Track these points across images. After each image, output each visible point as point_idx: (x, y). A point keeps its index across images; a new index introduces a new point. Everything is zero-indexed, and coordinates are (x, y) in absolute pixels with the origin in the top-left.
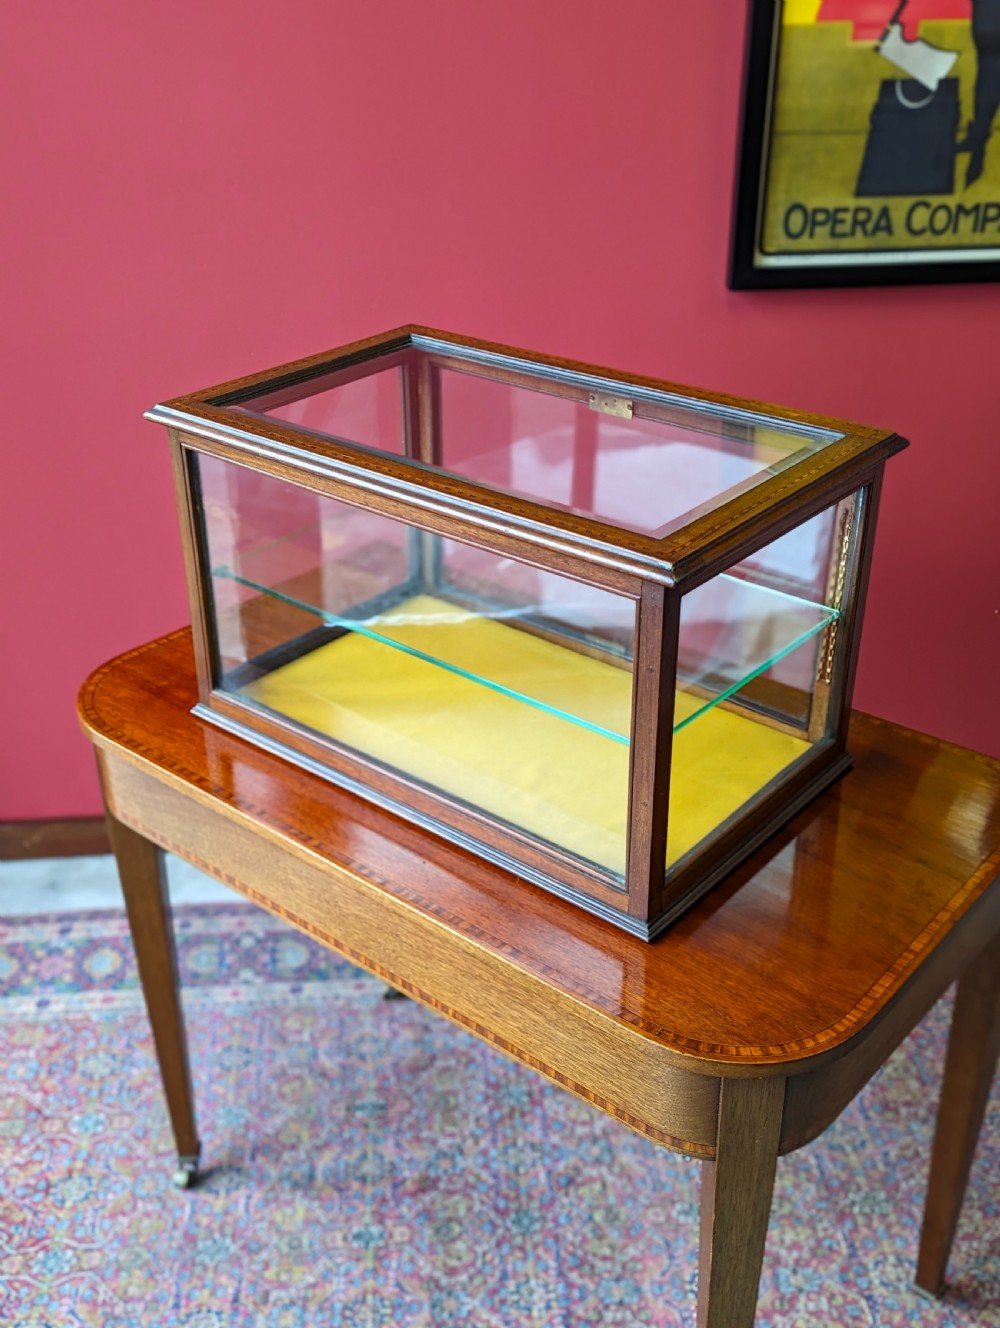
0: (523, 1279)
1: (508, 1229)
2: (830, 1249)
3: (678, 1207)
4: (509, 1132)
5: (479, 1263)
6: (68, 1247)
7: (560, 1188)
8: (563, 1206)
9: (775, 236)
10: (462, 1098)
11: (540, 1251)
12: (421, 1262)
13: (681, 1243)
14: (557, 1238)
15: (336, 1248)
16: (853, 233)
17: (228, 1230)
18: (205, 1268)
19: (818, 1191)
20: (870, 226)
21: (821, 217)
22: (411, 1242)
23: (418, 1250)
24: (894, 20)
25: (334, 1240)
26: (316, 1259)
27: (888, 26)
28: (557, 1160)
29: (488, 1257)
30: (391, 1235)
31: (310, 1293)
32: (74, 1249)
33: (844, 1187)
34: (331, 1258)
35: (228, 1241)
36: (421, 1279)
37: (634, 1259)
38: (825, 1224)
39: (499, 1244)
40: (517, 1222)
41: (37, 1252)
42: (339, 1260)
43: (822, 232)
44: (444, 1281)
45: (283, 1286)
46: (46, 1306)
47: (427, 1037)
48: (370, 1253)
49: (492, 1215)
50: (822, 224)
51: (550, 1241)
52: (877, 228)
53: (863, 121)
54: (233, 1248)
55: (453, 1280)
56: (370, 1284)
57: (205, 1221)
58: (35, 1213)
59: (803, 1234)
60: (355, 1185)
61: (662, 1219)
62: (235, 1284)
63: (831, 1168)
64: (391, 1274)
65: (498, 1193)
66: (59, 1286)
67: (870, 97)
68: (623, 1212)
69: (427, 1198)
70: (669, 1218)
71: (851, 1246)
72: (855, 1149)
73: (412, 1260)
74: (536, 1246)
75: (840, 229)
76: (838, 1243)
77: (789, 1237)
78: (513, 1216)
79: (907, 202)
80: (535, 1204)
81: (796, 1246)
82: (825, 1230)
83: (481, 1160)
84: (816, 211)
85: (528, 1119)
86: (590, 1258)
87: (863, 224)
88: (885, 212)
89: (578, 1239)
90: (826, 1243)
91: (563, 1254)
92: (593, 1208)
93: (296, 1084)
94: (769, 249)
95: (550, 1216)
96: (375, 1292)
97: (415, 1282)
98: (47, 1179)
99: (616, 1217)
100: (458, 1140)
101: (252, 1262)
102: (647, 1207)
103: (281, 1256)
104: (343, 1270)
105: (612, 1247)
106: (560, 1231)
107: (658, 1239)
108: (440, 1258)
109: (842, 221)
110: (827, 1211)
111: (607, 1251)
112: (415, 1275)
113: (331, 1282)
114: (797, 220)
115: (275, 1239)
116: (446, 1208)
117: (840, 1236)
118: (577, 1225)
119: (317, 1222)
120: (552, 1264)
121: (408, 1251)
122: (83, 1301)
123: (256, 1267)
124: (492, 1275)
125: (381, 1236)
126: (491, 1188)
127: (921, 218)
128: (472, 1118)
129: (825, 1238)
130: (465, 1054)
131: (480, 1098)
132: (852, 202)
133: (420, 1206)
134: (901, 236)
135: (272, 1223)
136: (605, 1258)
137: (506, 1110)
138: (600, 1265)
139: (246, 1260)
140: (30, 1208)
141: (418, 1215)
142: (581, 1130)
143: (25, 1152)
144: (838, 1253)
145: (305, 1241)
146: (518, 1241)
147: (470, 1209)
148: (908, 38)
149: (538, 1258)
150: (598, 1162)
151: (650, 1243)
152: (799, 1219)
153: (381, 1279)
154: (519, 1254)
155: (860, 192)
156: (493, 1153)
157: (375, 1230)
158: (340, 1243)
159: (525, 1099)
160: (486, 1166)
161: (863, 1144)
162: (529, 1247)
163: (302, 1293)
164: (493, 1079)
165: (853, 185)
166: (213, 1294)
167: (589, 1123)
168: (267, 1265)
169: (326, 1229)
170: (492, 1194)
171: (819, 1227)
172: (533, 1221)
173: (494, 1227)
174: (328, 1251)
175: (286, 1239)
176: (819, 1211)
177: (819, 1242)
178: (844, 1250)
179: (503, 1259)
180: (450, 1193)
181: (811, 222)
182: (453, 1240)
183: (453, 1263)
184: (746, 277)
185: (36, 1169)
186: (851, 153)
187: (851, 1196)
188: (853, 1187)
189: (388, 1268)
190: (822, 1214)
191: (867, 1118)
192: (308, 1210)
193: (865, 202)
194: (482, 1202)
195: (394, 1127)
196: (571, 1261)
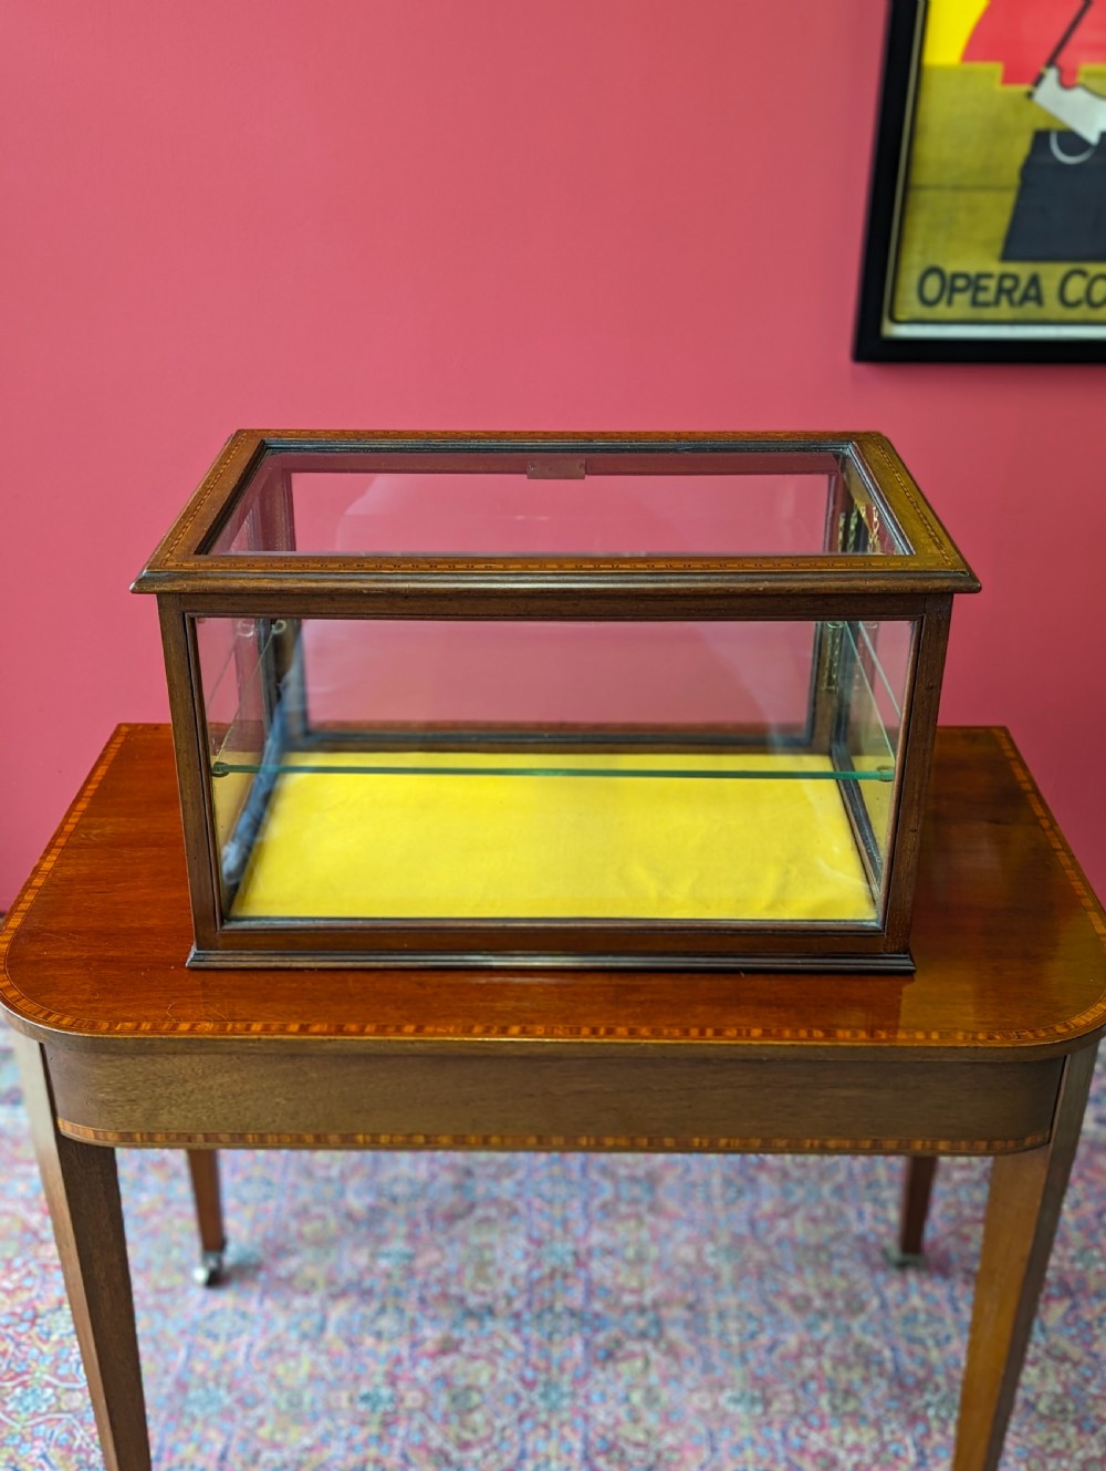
0: (541, 1460)
1: (532, 1403)
2: (897, 1455)
3: (728, 1393)
4: (547, 1295)
5: (496, 1439)
6: (48, 1384)
7: (596, 1361)
8: (597, 1382)
9: (908, 303)
10: (499, 1253)
11: (567, 1431)
12: (432, 1431)
13: (726, 1434)
14: (587, 1418)
15: (339, 1409)
16: (997, 302)
17: (224, 1380)
18: (194, 1420)
19: (890, 1388)
20: (1017, 295)
21: (960, 283)
22: (423, 1409)
23: (430, 1418)
24: (1051, 62)
25: (338, 1399)
26: (316, 1418)
27: (1043, 69)
28: (596, 1330)
29: (508, 1432)
30: (402, 1400)
31: (305, 1457)
32: (55, 1387)
33: (920, 1386)
34: (333, 1420)
35: (222, 1392)
36: (429, 1451)
37: (672, 1449)
38: (894, 1426)
39: (521, 1419)
40: (544, 1396)
41: (14, 1387)
42: (342, 1422)
43: (962, 300)
44: (455, 1455)
45: (276, 1446)
46: (17, 1447)
47: (469, 1183)
48: (376, 1418)
49: (518, 1386)
50: (962, 290)
51: (579, 1421)
52: (1025, 298)
53: (1012, 176)
54: (228, 1400)
55: (464, 1455)
56: (373, 1451)
57: (199, 1367)
58: (18, 1345)
59: (867, 1436)
60: (369, 1341)
61: (707, 1405)
62: (224, 1439)
63: (908, 1364)
64: (397, 1443)
65: (527, 1363)
66: (32, 1426)
67: (1021, 148)
68: (665, 1395)
69: (447, 1361)
70: (716, 1405)
71: (921, 1453)
72: (938, 1344)
73: (422, 1429)
74: (562, 1425)
75: (982, 297)
76: (906, 1449)
77: (851, 1438)
78: (540, 1389)
79: (1061, 269)
80: (566, 1378)
81: (857, 1448)
82: (893, 1432)
83: (511, 1324)
84: (955, 276)
85: (570, 1281)
86: (622, 1444)
87: (1009, 292)
88: (1035, 280)
89: (610, 1421)
90: (892, 1448)
91: (592, 1436)
92: (631, 1387)
93: (318, 1225)
94: (900, 316)
95: (581, 1391)
96: (377, 1461)
97: (423, 1454)
98: (34, 1309)
99: (656, 1400)
100: (488, 1300)
101: (245, 1417)
102: (692, 1391)
103: (279, 1413)
104: (344, 1433)
105: (648, 1433)
106: (591, 1410)
107: (701, 1429)
108: (454, 1429)
109: (985, 289)
110: (897, 1411)
111: (641, 1437)
112: (424, 1446)
113: (329, 1446)
114: (933, 286)
115: (274, 1394)
116: (465, 1375)
117: (909, 1441)
118: (611, 1403)
119: (323, 1378)
120: (578, 1445)
121: (419, 1418)
122: (58, 1445)
123: (250, 1423)
124: (509, 1453)
125: (391, 1400)
126: (520, 1355)
127: (1076, 288)
128: (507, 1276)
129: (892, 1441)
130: (509, 1204)
131: (518, 1254)
132: (996, 267)
133: (437, 1370)
134: (1052, 307)
135: (273, 1376)
136: (638, 1445)
137: (546, 1270)
138: (632, 1452)
139: (239, 1414)
140: (12, 1339)
141: (435, 1379)
142: (628, 1299)
143: (15, 1276)
144: (905, 1460)
145: (307, 1397)
146: (543, 1417)
147: (493, 1378)
148: (1066, 82)
149: (563, 1438)
150: (643, 1336)
151: (691, 1432)
152: (864, 1418)
153: (385, 1449)
154: (542, 1432)
155: (1007, 255)
156: (527, 1316)
157: (385, 1392)
158: (344, 1403)
159: (569, 1260)
160: (517, 1331)
161: (948, 1339)
162: (554, 1425)
163: (296, 1456)
164: (536, 1234)
165: (998, 248)
166: (199, 1448)
167: (639, 1291)
168: (261, 1422)
169: (331, 1387)
170: (520, 1362)
171: (887, 1429)
172: (562, 1395)
173: (518, 1398)
174: (330, 1412)
175: (286, 1395)
176: (888, 1410)
177: (884, 1446)
178: (912, 1456)
179: (524, 1436)
180: (473, 1357)
181: (950, 286)
182: (471, 1411)
183: (467, 1436)
184: (873, 348)
185: (24, 1296)
186: (997, 213)
187: (928, 1397)
188: (931, 1386)
189: (394, 1436)
190: (891, 1415)
191: (956, 1310)
192: (314, 1364)
193: (1012, 268)
194: (509, 1371)
195: (419, 1279)
196: (598, 1444)
